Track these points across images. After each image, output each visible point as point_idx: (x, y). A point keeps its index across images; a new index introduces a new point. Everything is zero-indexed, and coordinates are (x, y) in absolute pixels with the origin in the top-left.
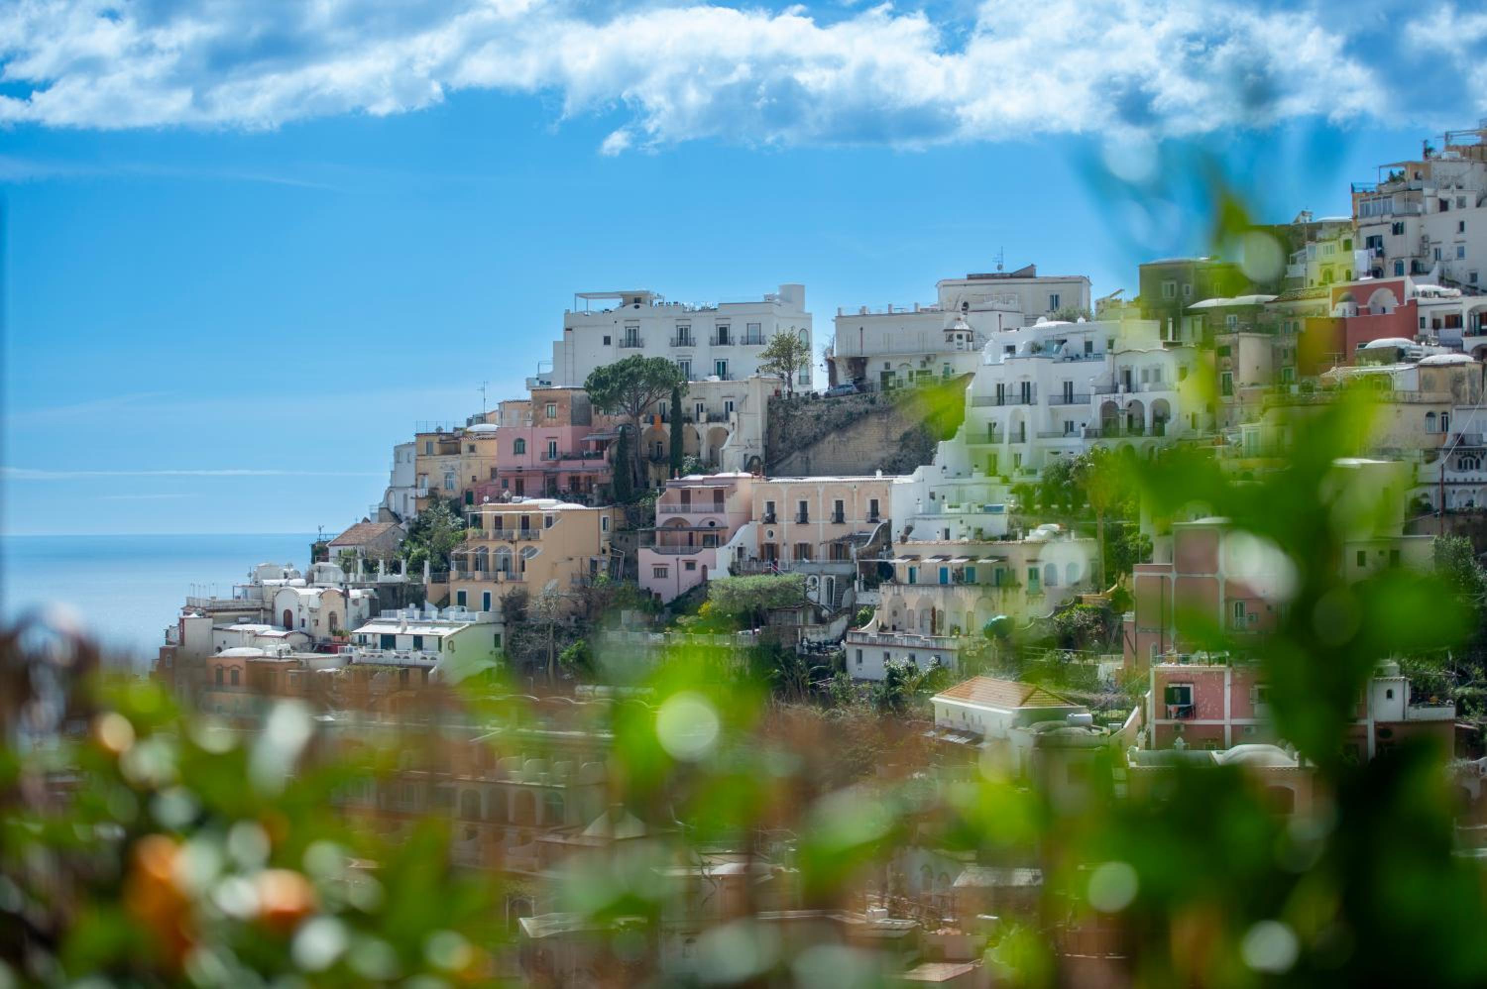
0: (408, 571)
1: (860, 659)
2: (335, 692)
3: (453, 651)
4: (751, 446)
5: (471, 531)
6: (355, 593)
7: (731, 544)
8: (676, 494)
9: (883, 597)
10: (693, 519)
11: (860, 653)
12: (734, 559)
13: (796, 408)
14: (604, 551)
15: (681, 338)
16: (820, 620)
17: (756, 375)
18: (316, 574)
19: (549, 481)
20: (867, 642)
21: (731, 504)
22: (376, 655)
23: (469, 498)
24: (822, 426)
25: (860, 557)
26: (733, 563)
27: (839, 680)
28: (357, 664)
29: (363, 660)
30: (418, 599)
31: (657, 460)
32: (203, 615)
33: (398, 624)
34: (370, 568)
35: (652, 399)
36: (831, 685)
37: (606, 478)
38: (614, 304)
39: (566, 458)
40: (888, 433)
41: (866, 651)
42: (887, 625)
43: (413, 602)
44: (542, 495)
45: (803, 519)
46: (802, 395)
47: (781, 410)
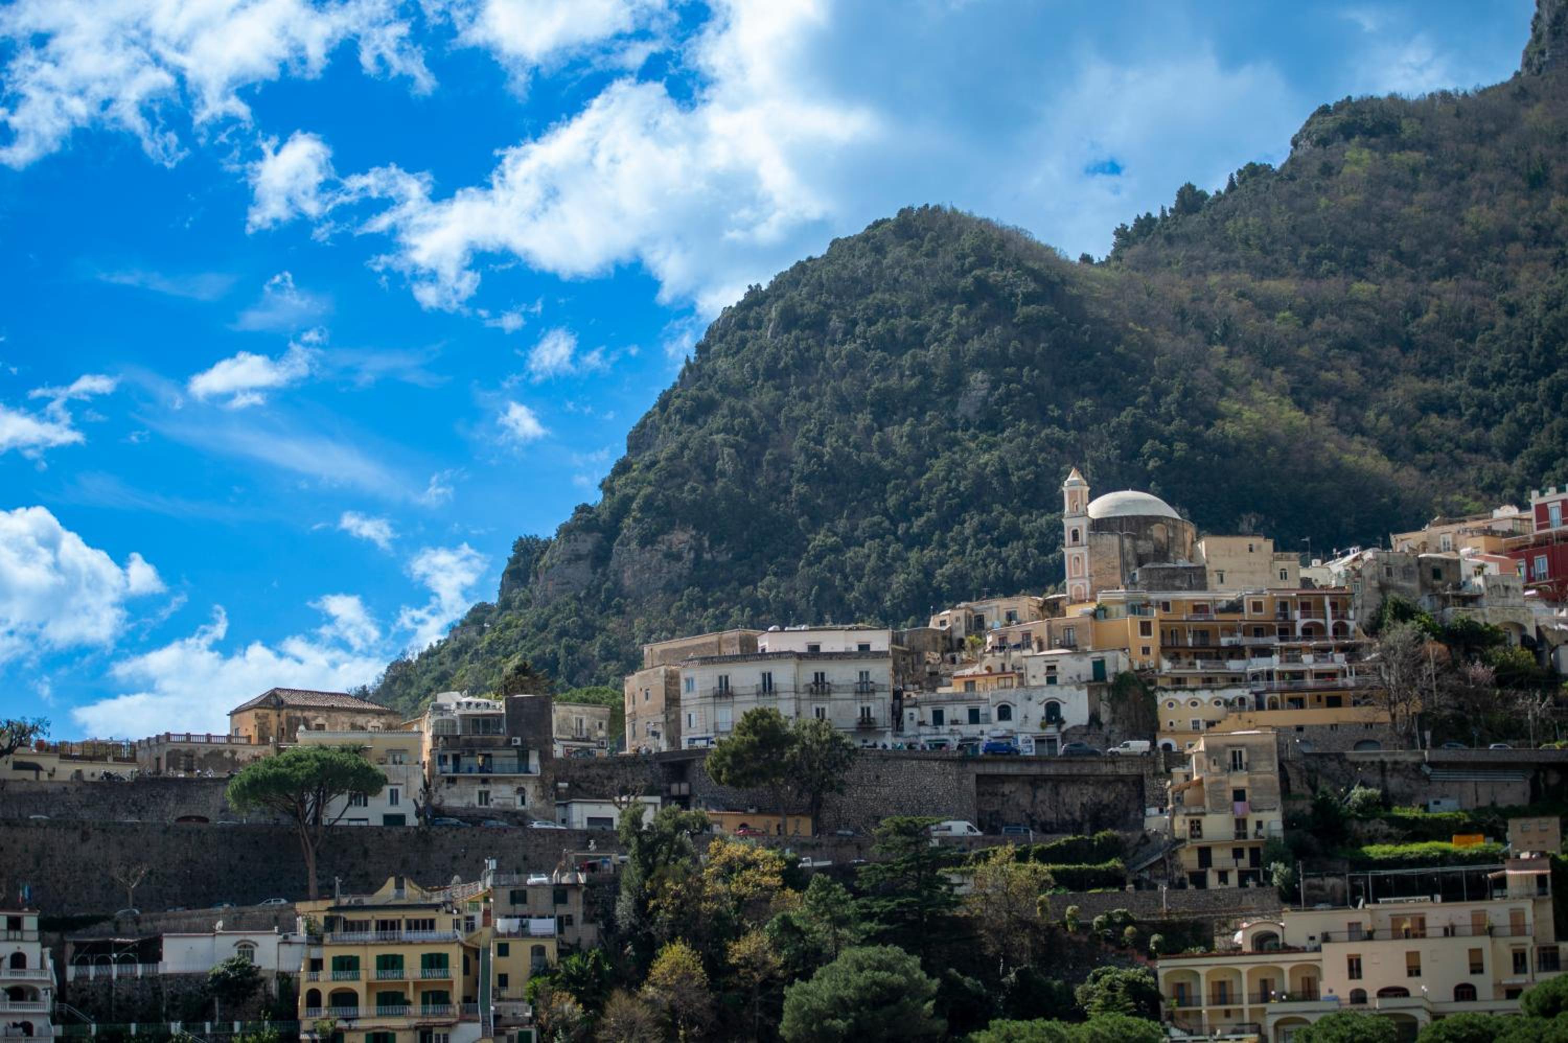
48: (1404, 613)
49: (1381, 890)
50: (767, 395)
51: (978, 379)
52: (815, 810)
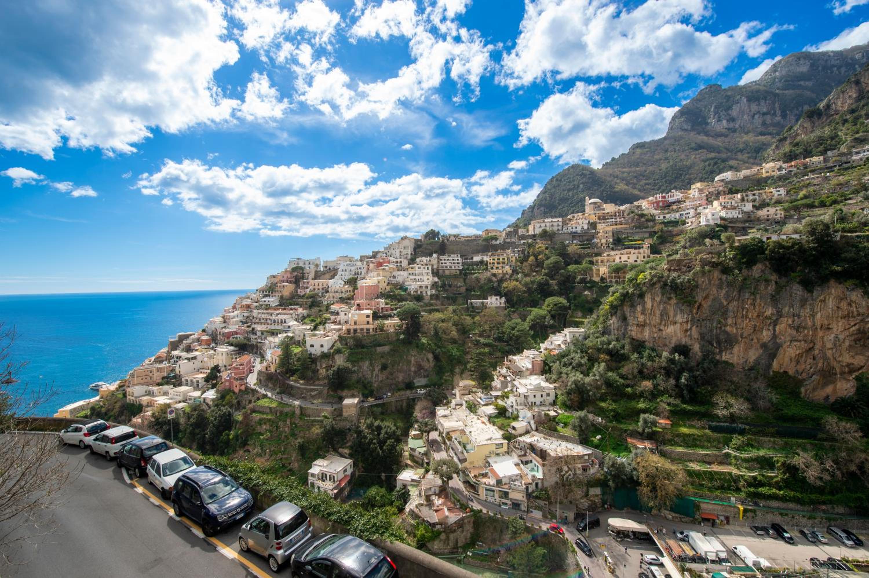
0: (268, 292)
3: (273, 302)
4: (313, 277)
5: (276, 287)
6: (261, 295)
7: (309, 288)
8: (303, 282)
9: (327, 294)
10: (305, 285)
11: (324, 301)
14: (294, 289)
15: (304, 263)
16: (320, 297)
17: (313, 268)
18: (256, 293)
21: (309, 283)
22: (263, 303)
23: (277, 283)
24: (321, 274)
25: (325, 290)
26: (310, 291)
31: (301, 278)
33: (266, 299)
34: (263, 292)
35: (300, 271)
37: (294, 281)
38: (295, 259)
39: (289, 278)
40: (329, 275)
42: (328, 298)
43: (268, 296)
44: (286, 283)
45: (318, 285)
46: (319, 270)
47: (316, 272)
48: (633, 212)
49: (626, 248)
50: (553, 190)
51: (581, 186)
52: (551, 240)
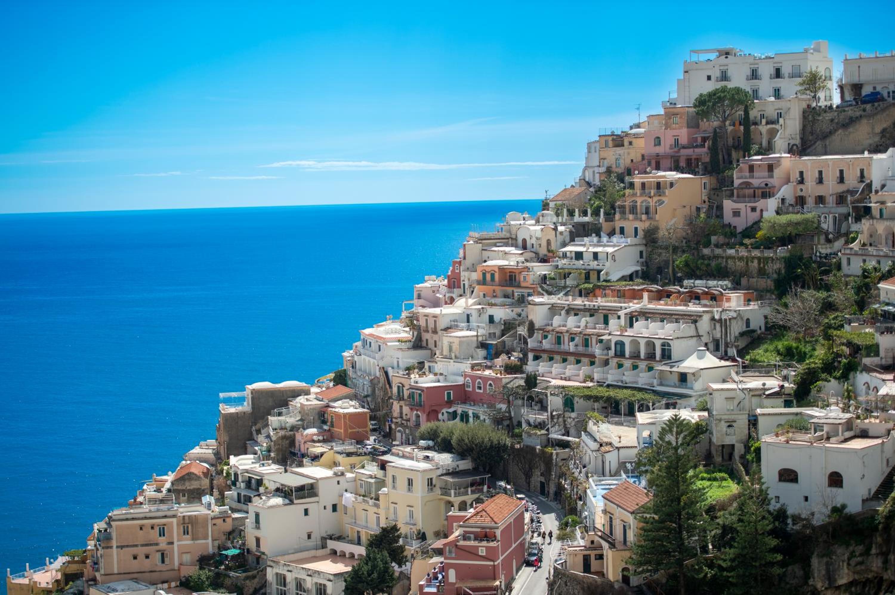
0: (592, 215)
1: (849, 263)
2: (548, 285)
3: (615, 261)
4: (792, 138)
5: (627, 191)
6: (561, 228)
7: (777, 196)
8: (746, 167)
9: (864, 227)
10: (755, 182)
11: (849, 260)
12: (778, 205)
13: (819, 115)
14: (704, 202)
15: (753, 75)
16: (829, 241)
17: (795, 96)
18: (541, 218)
19: (674, 161)
20: (853, 253)
21: (777, 172)
22: (572, 263)
23: (629, 172)
24: (834, 125)
25: (852, 203)
26: (778, 207)
27: (835, 275)
28: (561, 269)
29: (565, 266)
30: (596, 231)
31: (736, 148)
32: (476, 242)
33: (584, 245)
34: (571, 213)
35: (733, 111)
36: (830, 278)
37: (707, 159)
38: (713, 56)
39: (684, 147)
40: (873, 129)
41: (853, 258)
42: (866, 243)
43: (594, 233)
44: (671, 170)
45: (820, 181)
46: (823, 107)
47: (810, 116)
